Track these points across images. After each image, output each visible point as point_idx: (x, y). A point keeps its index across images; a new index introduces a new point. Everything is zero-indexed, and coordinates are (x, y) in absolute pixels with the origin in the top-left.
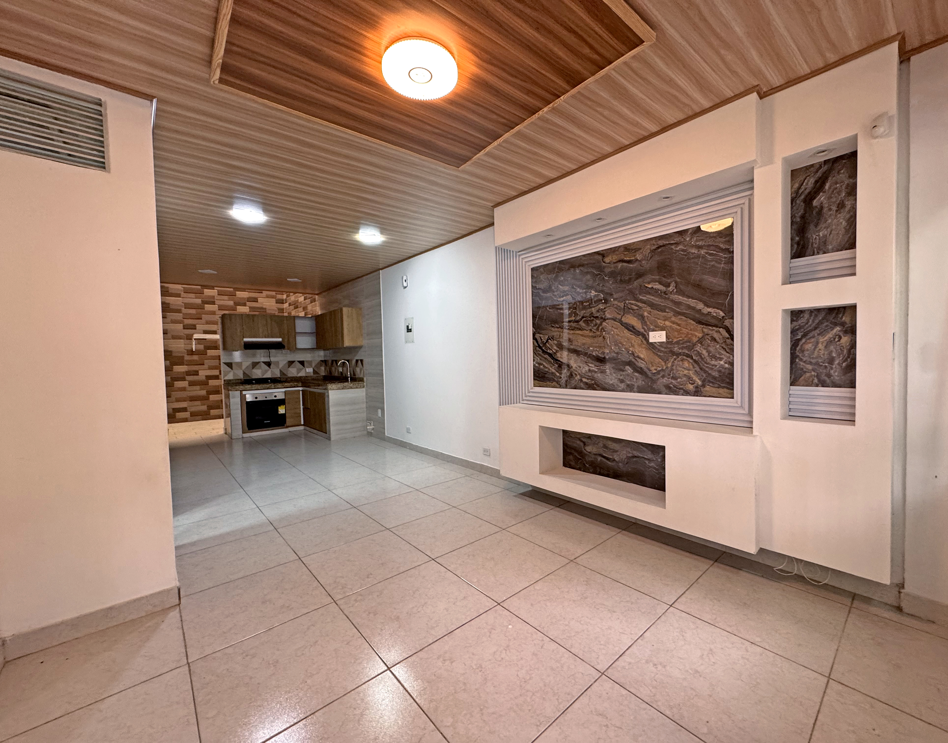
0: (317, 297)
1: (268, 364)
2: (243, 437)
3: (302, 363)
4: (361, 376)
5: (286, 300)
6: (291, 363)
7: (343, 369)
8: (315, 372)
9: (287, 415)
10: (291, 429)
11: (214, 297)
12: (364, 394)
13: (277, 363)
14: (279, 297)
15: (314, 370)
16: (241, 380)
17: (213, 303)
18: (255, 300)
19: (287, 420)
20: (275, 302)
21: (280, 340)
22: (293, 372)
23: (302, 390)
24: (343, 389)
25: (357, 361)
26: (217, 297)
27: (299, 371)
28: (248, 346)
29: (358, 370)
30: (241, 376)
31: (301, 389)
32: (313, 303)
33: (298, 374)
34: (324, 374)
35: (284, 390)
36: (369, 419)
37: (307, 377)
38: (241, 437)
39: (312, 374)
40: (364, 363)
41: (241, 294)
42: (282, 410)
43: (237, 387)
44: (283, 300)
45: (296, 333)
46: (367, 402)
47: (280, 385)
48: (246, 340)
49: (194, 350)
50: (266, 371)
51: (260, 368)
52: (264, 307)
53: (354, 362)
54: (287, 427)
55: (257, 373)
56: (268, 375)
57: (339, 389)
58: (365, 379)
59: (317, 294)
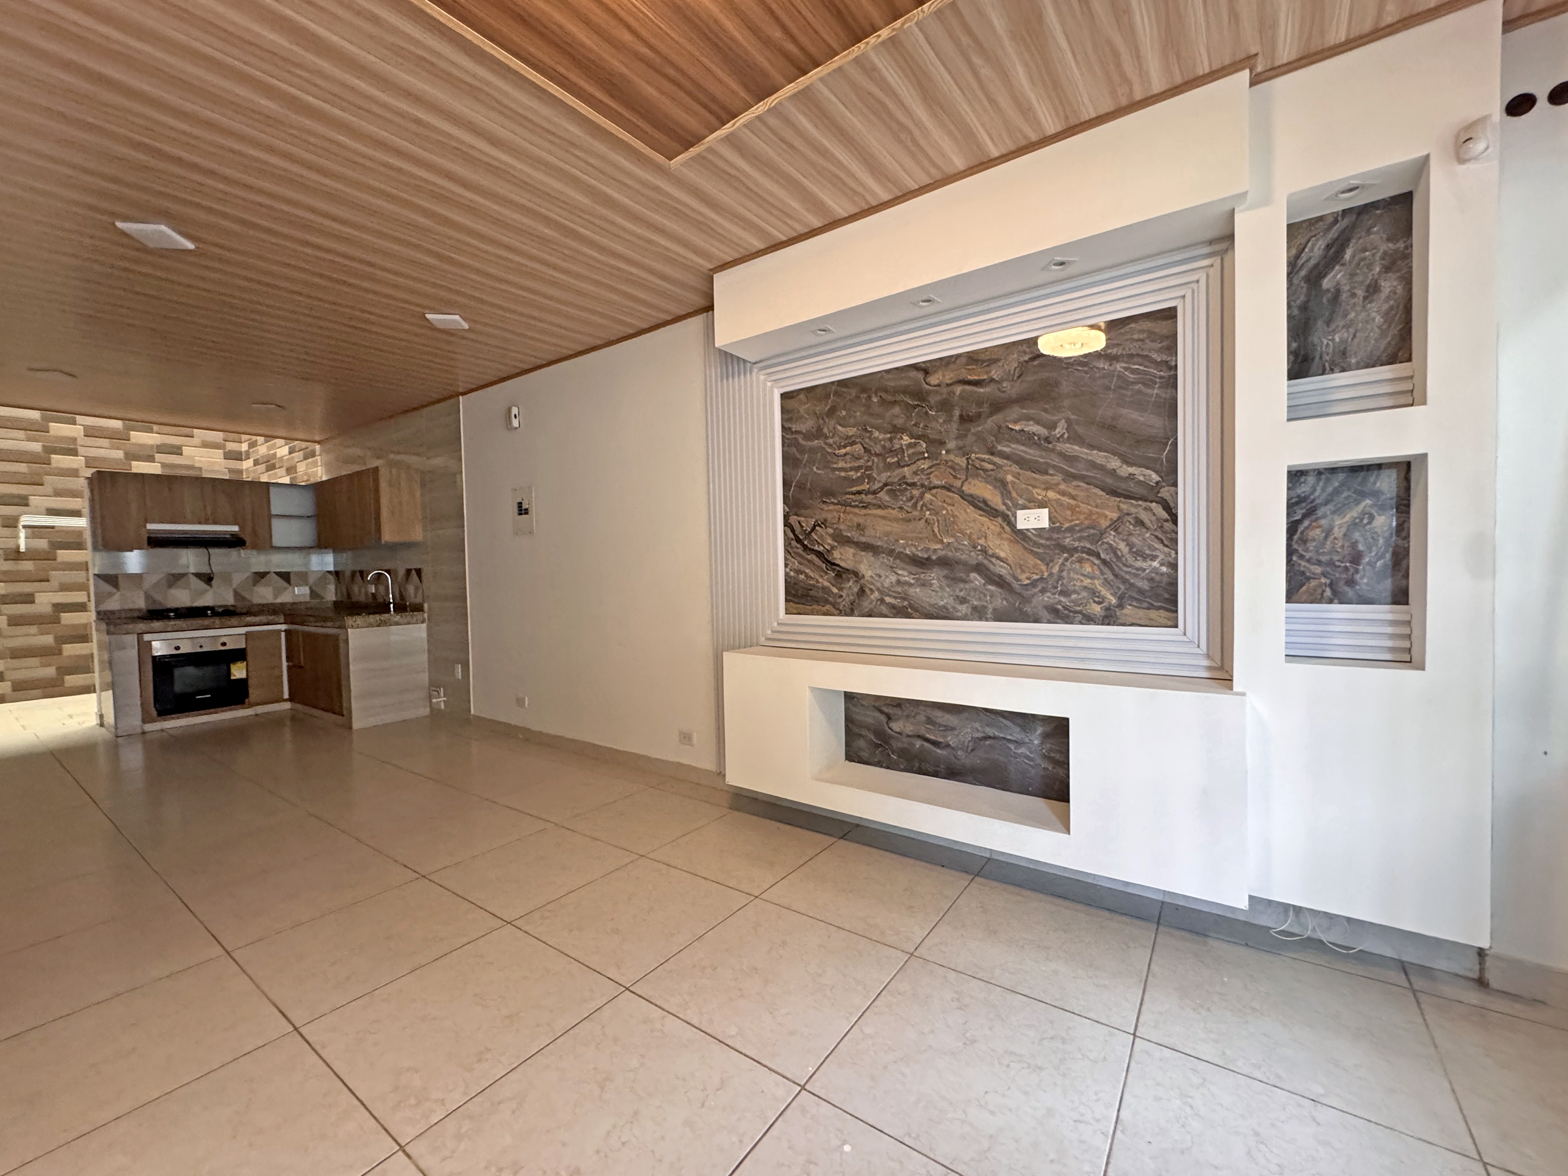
0: (317, 447)
1: (208, 579)
2: (144, 733)
3: (285, 577)
4: (419, 600)
5: (247, 452)
6: (260, 576)
7: (376, 589)
8: (313, 594)
9: (250, 681)
10: (260, 709)
11: (74, 440)
12: (424, 635)
13: (227, 578)
14: (231, 446)
15: (312, 591)
16: (139, 610)
17: (74, 452)
18: (177, 451)
19: (251, 691)
20: (222, 456)
21: (235, 528)
22: (264, 594)
23: (285, 631)
24: (379, 626)
25: (409, 572)
26: (82, 440)
27: (278, 592)
28: (156, 542)
29: (411, 589)
30: (141, 603)
31: (283, 627)
32: (310, 460)
33: (276, 597)
34: (334, 599)
35: (243, 630)
36: (434, 685)
37: (294, 603)
38: (139, 731)
39: (308, 599)
40: (423, 574)
41: (139, 437)
42: (238, 672)
43: (131, 626)
44: (240, 453)
45: (270, 516)
46: (429, 651)
47: (234, 621)
48: (150, 526)
49: (23, 549)
50: (202, 593)
51: (187, 586)
52: (197, 465)
53: (402, 572)
54: (251, 706)
55: (181, 598)
56: (207, 600)
57: (370, 625)
58: (426, 606)
59: (319, 442)
